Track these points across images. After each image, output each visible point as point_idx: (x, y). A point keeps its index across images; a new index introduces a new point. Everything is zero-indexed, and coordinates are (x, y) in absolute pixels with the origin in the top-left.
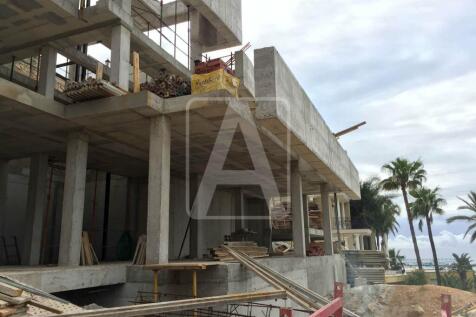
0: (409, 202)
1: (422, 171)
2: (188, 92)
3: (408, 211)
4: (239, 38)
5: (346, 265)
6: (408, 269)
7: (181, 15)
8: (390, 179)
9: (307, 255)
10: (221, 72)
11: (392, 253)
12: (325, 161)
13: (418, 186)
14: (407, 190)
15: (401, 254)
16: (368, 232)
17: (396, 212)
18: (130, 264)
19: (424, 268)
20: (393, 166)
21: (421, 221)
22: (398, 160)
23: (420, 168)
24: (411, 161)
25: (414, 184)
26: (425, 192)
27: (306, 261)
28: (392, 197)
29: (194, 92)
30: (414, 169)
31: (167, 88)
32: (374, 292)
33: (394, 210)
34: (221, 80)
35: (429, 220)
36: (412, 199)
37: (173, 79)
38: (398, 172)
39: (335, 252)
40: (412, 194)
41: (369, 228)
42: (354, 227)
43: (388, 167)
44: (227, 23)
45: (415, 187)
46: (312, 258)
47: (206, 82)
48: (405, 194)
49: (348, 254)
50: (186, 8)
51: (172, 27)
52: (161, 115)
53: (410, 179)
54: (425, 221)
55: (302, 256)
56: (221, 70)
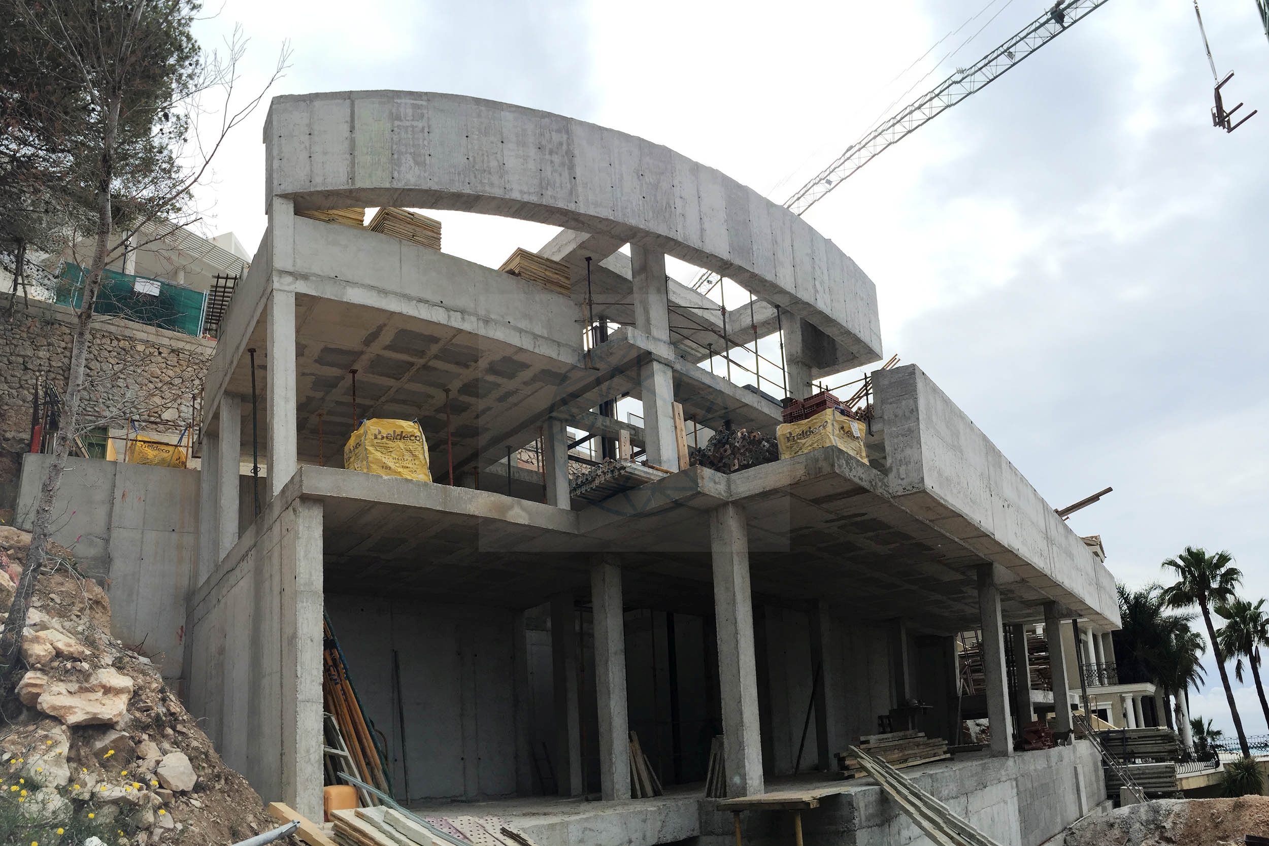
0: (1215, 629)
1: (1232, 572)
2: (773, 455)
3: (1215, 644)
4: (875, 348)
5: (1104, 763)
6: (1225, 758)
7: (766, 323)
8: (1178, 586)
9: (1017, 748)
10: (829, 414)
11: (1197, 725)
12: (1038, 562)
13: (1230, 598)
14: (1211, 606)
15: (1214, 728)
16: (1150, 688)
17: (1198, 646)
18: (701, 795)
19: (1252, 752)
20: (1181, 563)
21: (1239, 662)
22: (1189, 550)
23: (1229, 565)
24: (1211, 552)
25: (1222, 593)
26: (1242, 608)
27: (1014, 764)
28: (1187, 619)
29: (785, 456)
30: (1219, 565)
31: (733, 453)
32: (1151, 816)
33: (1194, 643)
34: (829, 428)
35: (1255, 661)
36: (1219, 623)
37: (743, 437)
38: (1190, 572)
39: (1080, 737)
40: (1219, 611)
41: (1152, 682)
42: (1122, 681)
43: (1172, 563)
44: (850, 327)
45: (1224, 599)
46: (1028, 755)
47: (804, 434)
48: (1206, 613)
49: (1106, 740)
50: (775, 310)
51: (751, 345)
52: (725, 504)
53: (1215, 585)
54: (1246, 661)
55: (1005, 754)
56: (829, 411)
